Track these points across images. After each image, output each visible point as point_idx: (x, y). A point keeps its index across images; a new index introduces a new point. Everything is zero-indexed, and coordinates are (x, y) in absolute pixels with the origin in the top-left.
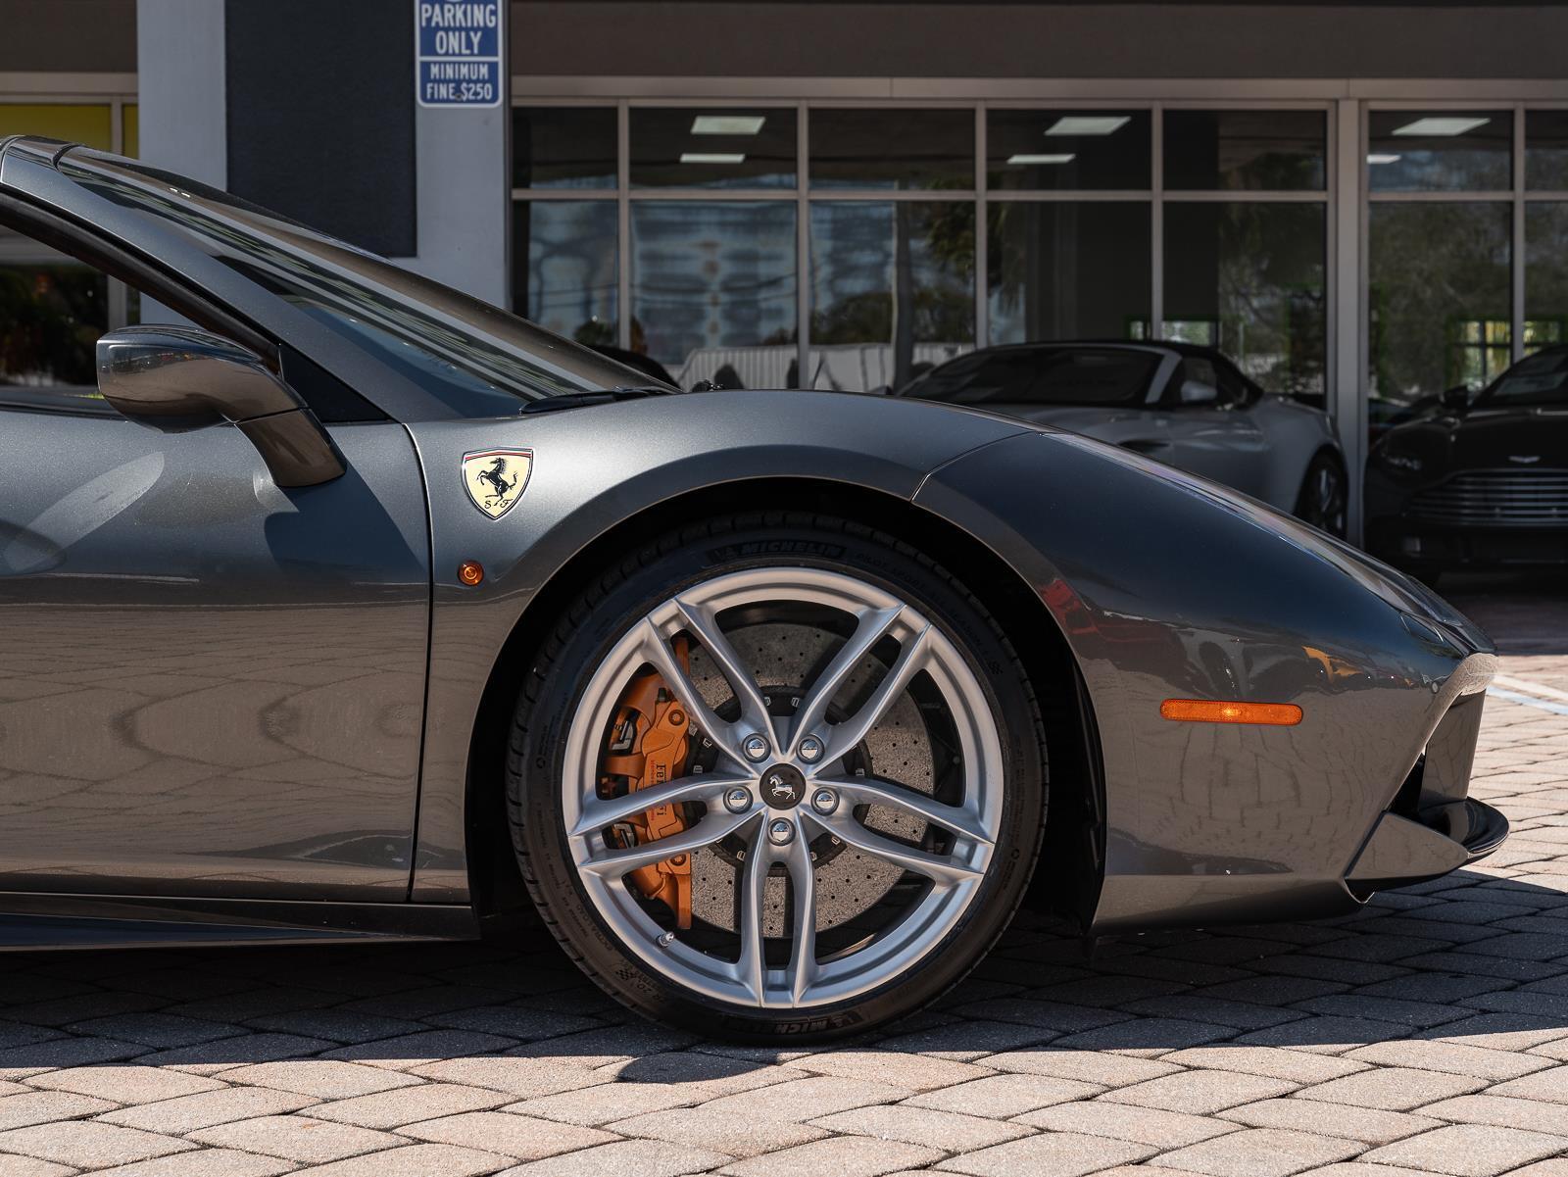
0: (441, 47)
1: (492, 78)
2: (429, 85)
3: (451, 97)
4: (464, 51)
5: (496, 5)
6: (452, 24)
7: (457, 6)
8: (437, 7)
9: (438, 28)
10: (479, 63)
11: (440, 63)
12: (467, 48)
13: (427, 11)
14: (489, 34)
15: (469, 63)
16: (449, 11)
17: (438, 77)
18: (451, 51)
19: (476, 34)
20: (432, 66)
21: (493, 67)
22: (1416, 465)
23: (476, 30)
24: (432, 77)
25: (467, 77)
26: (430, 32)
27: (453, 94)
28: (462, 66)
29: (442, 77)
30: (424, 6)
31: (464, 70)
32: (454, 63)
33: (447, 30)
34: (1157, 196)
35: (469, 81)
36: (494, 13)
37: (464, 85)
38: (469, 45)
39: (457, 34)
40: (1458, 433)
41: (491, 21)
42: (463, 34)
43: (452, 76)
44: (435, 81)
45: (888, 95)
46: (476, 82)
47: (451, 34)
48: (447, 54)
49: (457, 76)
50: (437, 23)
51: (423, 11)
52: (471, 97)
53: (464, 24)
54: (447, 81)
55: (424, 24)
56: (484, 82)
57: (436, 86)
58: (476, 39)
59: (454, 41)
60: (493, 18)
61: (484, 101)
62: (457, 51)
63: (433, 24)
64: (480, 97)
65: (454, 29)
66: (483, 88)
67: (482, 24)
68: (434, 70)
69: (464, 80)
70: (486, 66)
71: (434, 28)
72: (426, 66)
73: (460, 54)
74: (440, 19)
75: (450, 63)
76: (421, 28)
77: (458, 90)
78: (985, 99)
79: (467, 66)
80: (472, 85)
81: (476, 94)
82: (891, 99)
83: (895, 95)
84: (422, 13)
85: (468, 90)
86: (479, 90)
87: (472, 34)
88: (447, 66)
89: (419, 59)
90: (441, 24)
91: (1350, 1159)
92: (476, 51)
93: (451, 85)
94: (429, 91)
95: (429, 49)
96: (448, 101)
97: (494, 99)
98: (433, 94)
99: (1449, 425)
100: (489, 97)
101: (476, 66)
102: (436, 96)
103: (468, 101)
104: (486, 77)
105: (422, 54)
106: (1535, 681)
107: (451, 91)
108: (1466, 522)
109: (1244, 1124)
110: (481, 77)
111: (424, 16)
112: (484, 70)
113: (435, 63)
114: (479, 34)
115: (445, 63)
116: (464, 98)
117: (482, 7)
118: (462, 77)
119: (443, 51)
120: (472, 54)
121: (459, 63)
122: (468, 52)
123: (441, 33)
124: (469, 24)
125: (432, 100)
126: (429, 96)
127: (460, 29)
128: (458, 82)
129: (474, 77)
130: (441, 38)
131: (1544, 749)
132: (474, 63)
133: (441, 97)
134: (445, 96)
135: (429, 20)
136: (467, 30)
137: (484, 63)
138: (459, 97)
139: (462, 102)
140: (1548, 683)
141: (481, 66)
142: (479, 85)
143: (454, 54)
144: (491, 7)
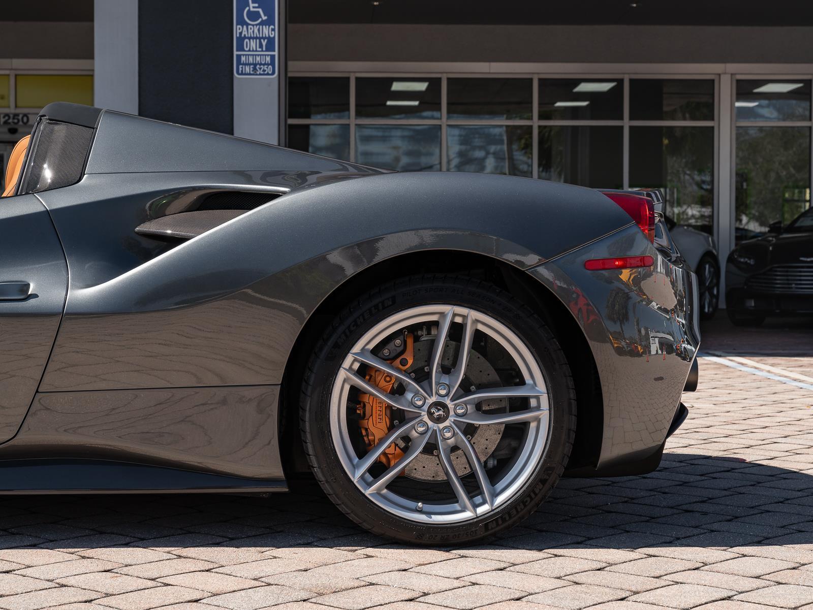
0: (247, 47)
1: (272, 63)
2: (241, 66)
3: (251, 72)
4: (258, 49)
5: (274, 26)
6: (252, 36)
7: (255, 27)
8: (245, 27)
9: (245, 37)
10: (265, 55)
11: (246, 55)
12: (260, 48)
13: (239, 29)
14: (271, 41)
15: (261, 55)
16: (251, 29)
17: (245, 62)
18: (251, 49)
19: (264, 41)
20: (242, 56)
21: (273, 57)
22: (752, 262)
23: (264, 38)
24: (242, 62)
25: (259, 62)
26: (241, 39)
27: (253, 71)
28: (257, 57)
29: (247, 62)
30: (238, 27)
31: (258, 59)
32: (253, 55)
33: (250, 38)
34: (626, 123)
35: (261, 64)
36: (273, 30)
37: (258, 66)
38: (261, 46)
39: (255, 40)
40: (774, 245)
41: (272, 34)
42: (258, 40)
43: (252, 62)
44: (243, 64)
45: (488, 71)
46: (264, 65)
47: (251, 40)
48: (249, 51)
49: (254, 62)
50: (245, 35)
51: (238, 29)
52: (262, 72)
53: (258, 36)
54: (249, 64)
55: (238, 35)
56: (268, 65)
57: (244, 67)
58: (264, 43)
59: (253, 44)
60: (273, 32)
61: (268, 74)
62: (255, 49)
63: (243, 35)
64: (266, 72)
65: (253, 38)
66: (267, 68)
67: (267, 36)
68: (243, 59)
69: (258, 64)
70: (269, 57)
71: (243, 38)
72: (239, 57)
73: (256, 51)
74: (246, 33)
75: (251, 55)
76: (237, 38)
77: (255, 69)
78: (538, 73)
79: (259, 57)
80: (262, 66)
81: (264, 71)
82: (489, 73)
83: (491, 71)
84: (237, 30)
85: (260, 69)
86: (265, 69)
87: (262, 40)
88: (250, 57)
89: (235, 53)
90: (247, 36)
91: (622, 599)
92: (264, 49)
93: (252, 66)
94: (240, 69)
95: (240, 47)
96: (250, 74)
97: (273, 73)
98: (242, 71)
99: (770, 241)
100: (270, 72)
101: (264, 57)
102: (244, 72)
103: (260, 74)
104: (269, 62)
105: (237, 51)
106: (796, 372)
107: (251, 69)
108: (778, 292)
109: (575, 582)
110: (267, 62)
111: (238, 31)
112: (268, 59)
113: (244, 55)
114: (266, 40)
115: (249, 55)
116: (258, 73)
117: (267, 27)
118: (257, 62)
119: (248, 49)
120: (262, 51)
121: (256, 55)
122: (260, 50)
123: (247, 40)
124: (261, 36)
125: (242, 74)
126: (240, 72)
127: (256, 38)
128: (255, 65)
129: (263, 62)
130: (247, 42)
131: (788, 405)
132: (263, 55)
133: (246, 72)
134: (249, 72)
135: (241, 33)
136: (260, 38)
137: (268, 55)
138: (255, 72)
139: (257, 75)
140: (802, 373)
141: (267, 57)
142: (266, 66)
143: (253, 51)
144: (272, 27)
